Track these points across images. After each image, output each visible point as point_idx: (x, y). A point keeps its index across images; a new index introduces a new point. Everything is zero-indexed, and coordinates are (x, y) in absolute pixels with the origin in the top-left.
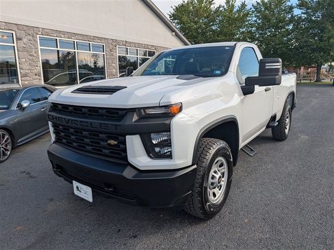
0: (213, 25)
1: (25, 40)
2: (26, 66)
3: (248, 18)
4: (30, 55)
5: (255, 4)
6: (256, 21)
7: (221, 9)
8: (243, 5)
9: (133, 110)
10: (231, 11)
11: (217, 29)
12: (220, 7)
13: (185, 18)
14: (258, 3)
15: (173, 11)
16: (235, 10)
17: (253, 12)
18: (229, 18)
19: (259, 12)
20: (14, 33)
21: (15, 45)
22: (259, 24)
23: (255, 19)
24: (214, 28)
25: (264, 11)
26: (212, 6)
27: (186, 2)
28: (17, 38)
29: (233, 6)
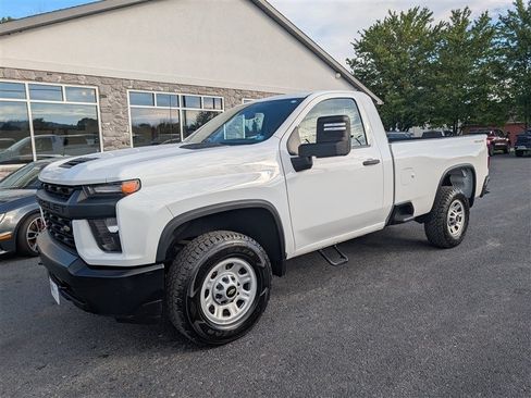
0: (429, 55)
1: (110, 98)
2: (110, 132)
3: (494, 41)
4: (117, 117)
5: (505, 14)
6: (507, 44)
7: (443, 28)
8: (485, 19)
9: (79, 188)
10: (461, 30)
11: (435, 63)
12: (441, 25)
13: (379, 49)
14: (511, 13)
15: (360, 39)
16: (469, 28)
17: (502, 29)
18: (457, 41)
19: (512, 28)
20: (97, 88)
21: (98, 104)
22: (512, 49)
23: (505, 40)
24: (430, 60)
25: (522, 26)
26: (427, 25)
27: (382, 22)
28: (100, 96)
29: (465, 21)
